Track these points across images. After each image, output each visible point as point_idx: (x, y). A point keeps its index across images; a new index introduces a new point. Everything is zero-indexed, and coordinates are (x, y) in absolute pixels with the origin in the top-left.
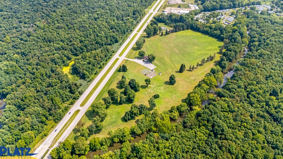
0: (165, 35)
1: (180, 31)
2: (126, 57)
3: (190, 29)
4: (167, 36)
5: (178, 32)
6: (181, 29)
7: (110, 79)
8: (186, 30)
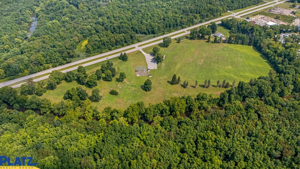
0: (212, 43)
1: (237, 44)
2: (142, 49)
3: (253, 45)
4: (214, 44)
5: (233, 45)
6: (238, 42)
7: (104, 61)
8: (247, 46)
